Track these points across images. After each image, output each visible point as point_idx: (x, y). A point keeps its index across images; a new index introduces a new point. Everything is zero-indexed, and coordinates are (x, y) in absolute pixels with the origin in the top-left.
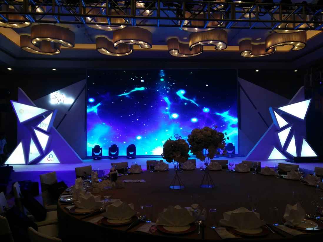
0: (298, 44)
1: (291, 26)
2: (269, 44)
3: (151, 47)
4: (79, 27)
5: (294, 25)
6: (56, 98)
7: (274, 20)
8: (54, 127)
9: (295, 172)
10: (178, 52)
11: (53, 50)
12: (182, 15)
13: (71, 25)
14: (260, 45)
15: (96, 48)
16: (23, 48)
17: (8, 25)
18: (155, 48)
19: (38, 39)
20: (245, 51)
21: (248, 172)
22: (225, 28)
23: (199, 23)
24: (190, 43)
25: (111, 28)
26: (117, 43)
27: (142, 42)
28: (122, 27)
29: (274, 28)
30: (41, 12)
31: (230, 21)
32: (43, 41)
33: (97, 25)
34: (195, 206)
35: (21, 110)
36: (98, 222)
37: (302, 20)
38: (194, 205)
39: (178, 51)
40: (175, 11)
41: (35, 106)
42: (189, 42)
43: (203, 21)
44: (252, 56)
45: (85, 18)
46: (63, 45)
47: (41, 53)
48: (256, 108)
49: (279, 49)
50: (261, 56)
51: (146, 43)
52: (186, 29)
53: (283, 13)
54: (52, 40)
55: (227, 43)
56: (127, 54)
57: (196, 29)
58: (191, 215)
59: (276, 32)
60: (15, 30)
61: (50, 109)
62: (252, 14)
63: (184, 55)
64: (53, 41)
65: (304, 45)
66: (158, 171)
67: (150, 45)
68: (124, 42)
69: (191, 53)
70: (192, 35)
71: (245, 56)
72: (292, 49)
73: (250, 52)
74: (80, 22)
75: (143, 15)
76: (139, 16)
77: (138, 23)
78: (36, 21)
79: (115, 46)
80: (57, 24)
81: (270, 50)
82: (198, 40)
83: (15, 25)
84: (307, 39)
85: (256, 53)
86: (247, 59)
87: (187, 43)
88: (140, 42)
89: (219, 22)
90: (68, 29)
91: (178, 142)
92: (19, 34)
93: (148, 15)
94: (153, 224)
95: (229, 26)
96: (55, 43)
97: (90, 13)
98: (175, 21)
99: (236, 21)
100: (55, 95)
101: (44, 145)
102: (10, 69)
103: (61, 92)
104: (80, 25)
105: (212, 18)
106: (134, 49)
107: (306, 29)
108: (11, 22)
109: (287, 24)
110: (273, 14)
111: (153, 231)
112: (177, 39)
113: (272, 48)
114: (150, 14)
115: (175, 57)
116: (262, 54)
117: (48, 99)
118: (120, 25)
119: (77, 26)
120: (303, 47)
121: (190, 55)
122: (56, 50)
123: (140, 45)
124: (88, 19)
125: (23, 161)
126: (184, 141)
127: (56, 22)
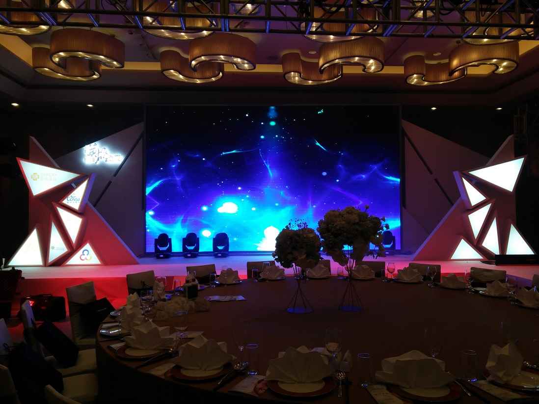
0: (505, 64)
1: (495, 32)
2: (455, 63)
3: (254, 68)
4: (132, 34)
5: (500, 31)
6: (94, 153)
7: (466, 21)
8: (91, 202)
9: (499, 283)
10: (300, 76)
11: (87, 73)
12: (308, 14)
13: (118, 30)
14: (439, 64)
15: (160, 69)
16: (38, 70)
17: (11, 30)
18: (262, 69)
19: (62, 54)
20: (413, 75)
21: (419, 283)
22: (381, 35)
23: (337, 27)
24: (321, 62)
25: (186, 35)
26: (197, 61)
27: (239, 60)
28: (205, 33)
29: (465, 36)
30: (67, 8)
31: (391, 23)
32: (71, 57)
33: (163, 30)
34: (333, 346)
35: (35, 174)
36: (165, 374)
37: (513, 23)
38: (330, 344)
39: (301, 74)
40: (296, 5)
41: (58, 167)
42: (319, 58)
43: (344, 25)
44: (426, 83)
45: (143, 18)
46: (105, 64)
47: (68, 78)
48: (431, 173)
49: (471, 71)
50: (441, 83)
51: (246, 62)
52: (314, 37)
53: (482, 10)
54: (86, 56)
55: (383, 61)
56: (213, 79)
57: (332, 37)
58: (327, 362)
59: (467, 43)
60: (24, 38)
61: (84, 174)
62: (428, 11)
63: (310, 82)
64: (88, 57)
65: (515, 65)
66: (267, 280)
67: (253, 64)
68: (207, 59)
69: (323, 79)
70: (325, 47)
71: (413, 83)
72: (493, 72)
73: (423, 77)
74: (134, 24)
75: (240, 14)
76: (234, 15)
77: (232, 27)
78: (59, 24)
79: (193, 66)
80: (94, 29)
81: (456, 74)
82: (334, 55)
83: (24, 30)
84: (520, 54)
85: (432, 78)
86: (417, 89)
87: (315, 61)
88: (235, 59)
89: (371, 25)
90: (113, 36)
91: (301, 233)
92: (30, 46)
93: (249, 12)
94: (261, 377)
95: (388, 32)
96: (91, 61)
97: (150, 10)
98: (296, 23)
99: (401, 23)
100: (91, 149)
101: (73, 234)
102: (15, 105)
103: (102, 145)
104: (134, 30)
105: (359, 19)
106: (225, 70)
107: (518, 38)
108: (16, 25)
109: (486, 30)
110: (464, 11)
111: (261, 392)
112: (298, 54)
113: (460, 69)
114: (253, 11)
115: (295, 84)
116: (443, 78)
117: (80, 156)
118: (201, 30)
119: (129, 31)
120: (512, 69)
121: (321, 81)
122: (93, 73)
123: (235, 64)
124: (147, 20)
125: (39, 261)
126: (311, 231)
127: (92, 25)
